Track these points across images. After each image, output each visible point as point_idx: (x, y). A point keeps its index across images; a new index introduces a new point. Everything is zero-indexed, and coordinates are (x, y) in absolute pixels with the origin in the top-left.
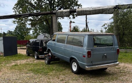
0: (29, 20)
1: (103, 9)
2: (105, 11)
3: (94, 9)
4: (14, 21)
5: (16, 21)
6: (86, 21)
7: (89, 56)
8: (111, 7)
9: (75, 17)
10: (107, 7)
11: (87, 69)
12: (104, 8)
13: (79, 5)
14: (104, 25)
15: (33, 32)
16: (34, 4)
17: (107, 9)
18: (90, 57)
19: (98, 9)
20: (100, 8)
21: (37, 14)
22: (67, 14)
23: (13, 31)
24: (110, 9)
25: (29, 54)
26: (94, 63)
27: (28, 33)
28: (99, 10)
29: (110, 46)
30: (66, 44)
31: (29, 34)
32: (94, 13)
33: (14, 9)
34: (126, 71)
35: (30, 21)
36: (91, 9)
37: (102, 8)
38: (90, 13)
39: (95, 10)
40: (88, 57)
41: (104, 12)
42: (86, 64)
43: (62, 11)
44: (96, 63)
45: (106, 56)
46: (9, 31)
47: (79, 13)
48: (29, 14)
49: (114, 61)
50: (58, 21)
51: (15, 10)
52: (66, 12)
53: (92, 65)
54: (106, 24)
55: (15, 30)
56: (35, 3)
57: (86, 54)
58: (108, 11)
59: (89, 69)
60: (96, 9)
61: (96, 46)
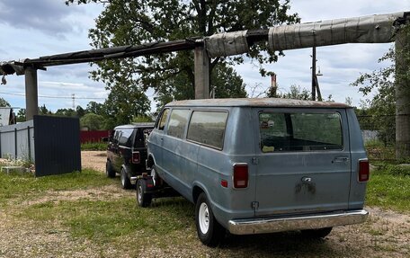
0: (138, 68)
1: (358, 27)
2: (366, 33)
3: (328, 27)
4: (94, 73)
5: (99, 71)
6: (314, 68)
7: (241, 183)
8: (386, 19)
9: (276, 57)
10: (372, 21)
11: (233, 231)
12: (361, 23)
13: (291, 19)
14: (362, 80)
15: (158, 105)
16: (153, 20)
17: (372, 26)
18: (246, 186)
19: (343, 25)
20: (348, 24)
21: (148, 47)
22: (238, 45)
23: (102, 103)
24: (384, 24)
25: (112, 173)
26: (260, 210)
27: (144, 110)
28: (345, 29)
29: (329, 149)
30: (184, 141)
31: (147, 112)
32: (329, 40)
33: (93, 37)
34: (399, 245)
35: (139, 72)
36: (318, 28)
37: (355, 24)
38: (315, 40)
39: (331, 31)
40: (236, 186)
41: (364, 37)
42: (230, 211)
43: (224, 38)
44: (271, 210)
45: (311, 188)
46: (94, 104)
47: (278, 43)
48: (126, 50)
49: (346, 204)
50: (235, 74)
51: (96, 38)
52: (235, 40)
53: (255, 218)
54: (369, 76)
55: (107, 102)
56: (156, 17)
57: (229, 175)
58: (375, 32)
59: (241, 232)
60: (333, 26)
61: (273, 148)
